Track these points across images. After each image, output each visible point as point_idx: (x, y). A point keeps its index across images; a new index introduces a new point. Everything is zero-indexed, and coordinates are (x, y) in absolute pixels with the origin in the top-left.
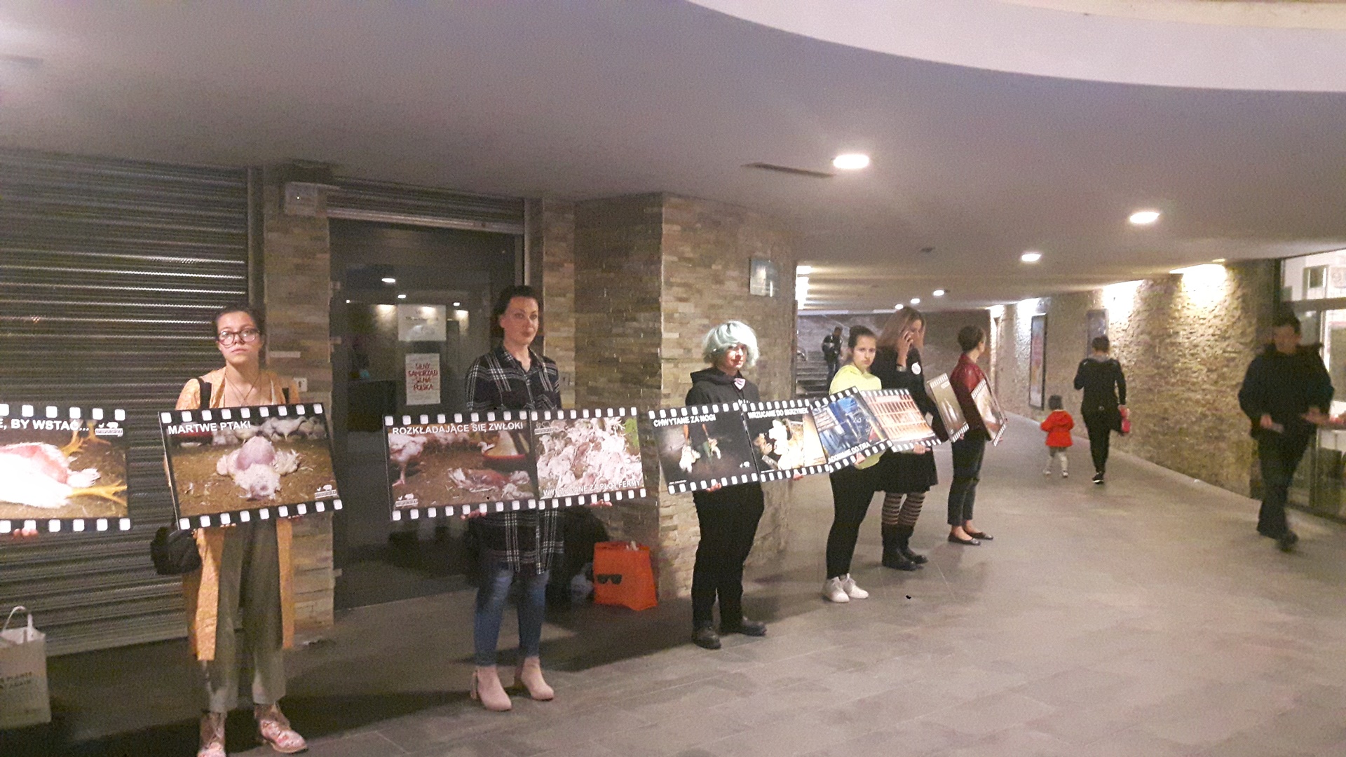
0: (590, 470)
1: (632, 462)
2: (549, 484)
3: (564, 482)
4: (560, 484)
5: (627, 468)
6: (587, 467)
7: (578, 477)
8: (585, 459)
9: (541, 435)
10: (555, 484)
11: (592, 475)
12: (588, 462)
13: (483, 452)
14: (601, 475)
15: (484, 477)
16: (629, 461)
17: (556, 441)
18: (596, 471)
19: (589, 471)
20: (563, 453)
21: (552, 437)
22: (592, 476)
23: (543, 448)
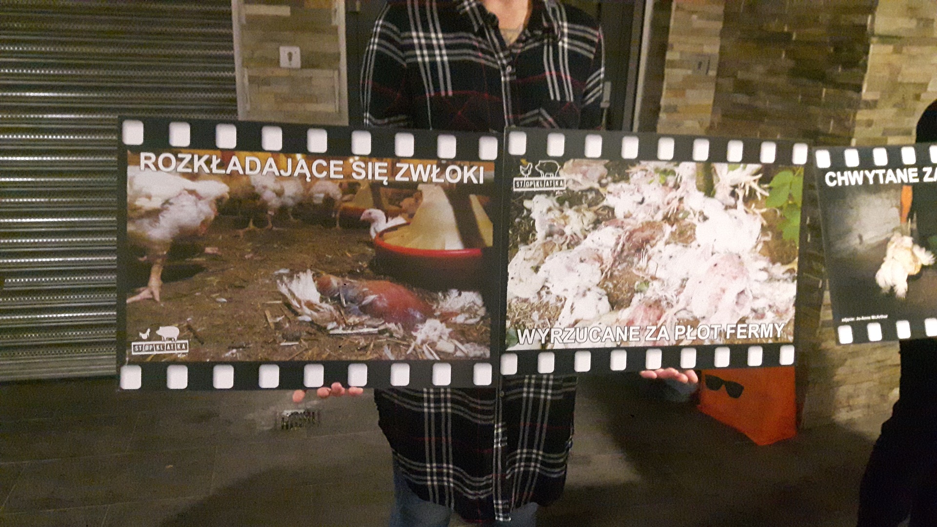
0: (654, 291)
1: (771, 279)
2: (535, 315)
3: (577, 315)
4: (566, 318)
5: (756, 292)
6: (646, 283)
7: (616, 304)
8: (643, 263)
9: (530, 196)
10: (553, 319)
11: (657, 303)
12: (652, 270)
13: (373, 234)
14: (681, 305)
15: (371, 298)
16: (764, 276)
17: (569, 212)
18: (670, 294)
19: (649, 293)
20: (587, 243)
21: (561, 201)
22: (656, 305)
23: (532, 228)
